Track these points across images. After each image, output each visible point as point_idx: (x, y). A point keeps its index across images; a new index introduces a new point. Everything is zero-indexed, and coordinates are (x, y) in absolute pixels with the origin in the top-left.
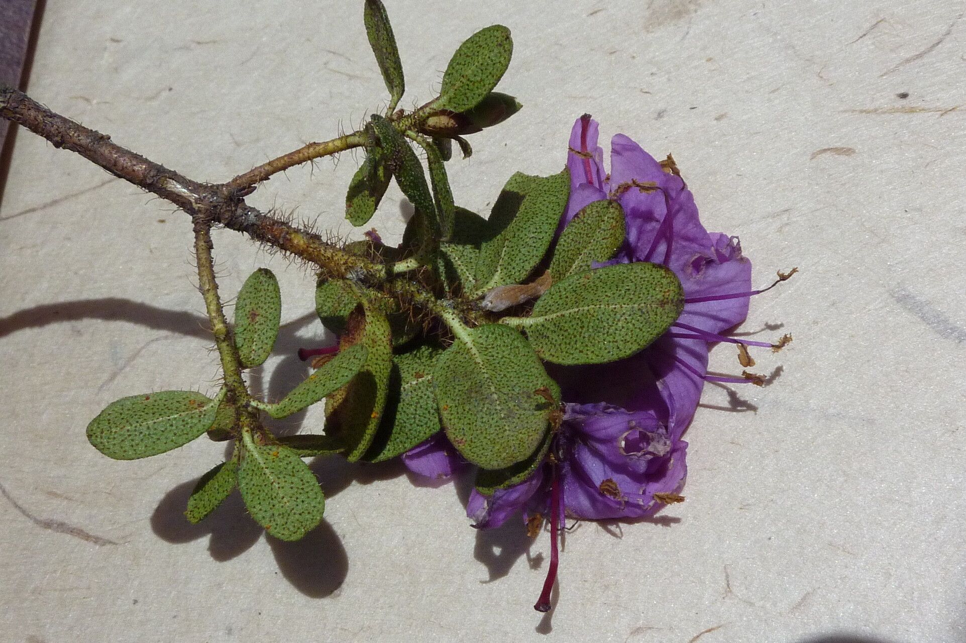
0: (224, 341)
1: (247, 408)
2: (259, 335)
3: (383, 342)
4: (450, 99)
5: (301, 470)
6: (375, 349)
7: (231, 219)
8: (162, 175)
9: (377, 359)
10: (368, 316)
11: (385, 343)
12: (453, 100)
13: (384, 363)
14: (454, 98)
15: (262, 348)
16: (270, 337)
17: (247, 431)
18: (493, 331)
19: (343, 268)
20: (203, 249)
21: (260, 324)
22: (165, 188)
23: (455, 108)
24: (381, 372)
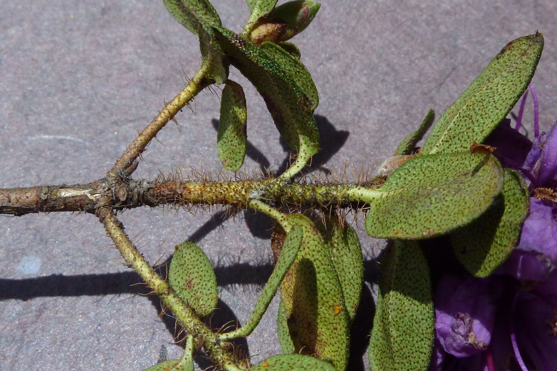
0: (169, 294)
1: (219, 344)
2: (201, 292)
3: (310, 237)
4: (260, 6)
5: (296, 361)
6: (306, 248)
7: (128, 194)
8: (52, 189)
9: (313, 256)
10: (285, 226)
11: (312, 236)
12: (262, 6)
13: (320, 253)
14: (262, 4)
15: (208, 299)
16: (211, 287)
17: (229, 364)
18: (399, 176)
19: (243, 193)
20: (114, 229)
21: (198, 285)
22: (60, 198)
23: (267, 10)
24: (322, 264)
